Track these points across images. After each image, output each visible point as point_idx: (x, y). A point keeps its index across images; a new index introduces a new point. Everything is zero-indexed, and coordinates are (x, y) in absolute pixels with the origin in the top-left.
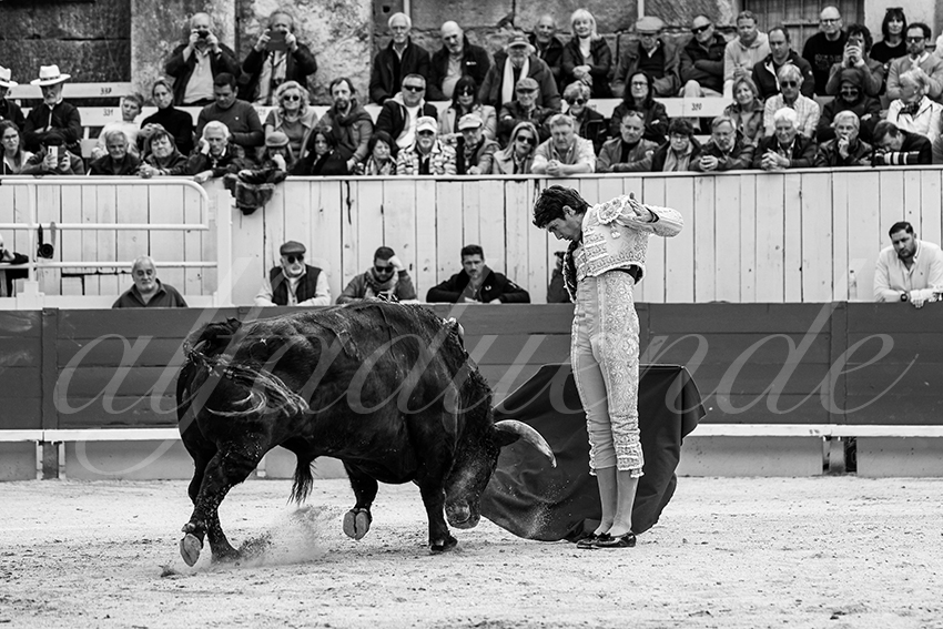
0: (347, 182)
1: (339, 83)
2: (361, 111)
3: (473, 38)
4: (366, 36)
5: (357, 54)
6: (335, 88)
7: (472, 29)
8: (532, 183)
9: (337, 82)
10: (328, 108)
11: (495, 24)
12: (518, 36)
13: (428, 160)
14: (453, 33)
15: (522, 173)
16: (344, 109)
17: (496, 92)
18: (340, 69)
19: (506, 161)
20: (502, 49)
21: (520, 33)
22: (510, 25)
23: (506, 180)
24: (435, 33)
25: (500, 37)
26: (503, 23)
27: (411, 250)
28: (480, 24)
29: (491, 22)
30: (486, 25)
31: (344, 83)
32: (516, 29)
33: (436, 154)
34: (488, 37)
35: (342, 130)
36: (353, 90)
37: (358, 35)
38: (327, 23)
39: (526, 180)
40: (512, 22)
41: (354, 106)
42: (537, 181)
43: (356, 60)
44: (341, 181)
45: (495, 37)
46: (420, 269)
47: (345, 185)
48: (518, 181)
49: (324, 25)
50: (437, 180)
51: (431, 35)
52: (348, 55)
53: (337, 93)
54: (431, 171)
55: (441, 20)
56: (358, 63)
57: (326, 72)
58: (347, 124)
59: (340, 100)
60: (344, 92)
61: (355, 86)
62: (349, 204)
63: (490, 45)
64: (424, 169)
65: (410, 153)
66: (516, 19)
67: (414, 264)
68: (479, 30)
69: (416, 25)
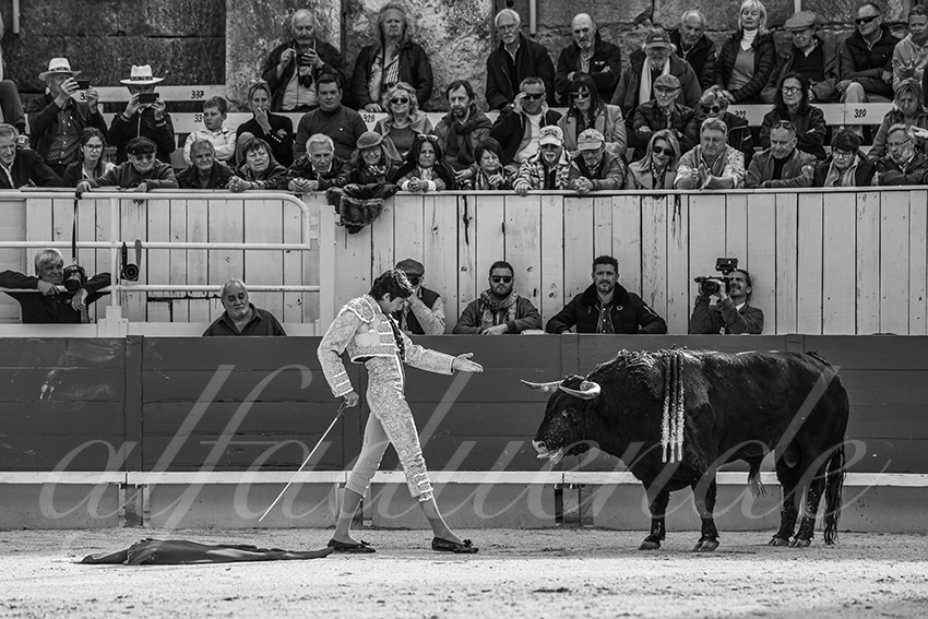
0: (464, 196)
1: (457, 88)
2: (481, 118)
3: (606, 36)
4: (487, 33)
5: (476, 53)
6: (453, 94)
7: (606, 25)
8: (671, 199)
9: (455, 86)
10: (445, 114)
11: (632, 21)
12: (658, 36)
13: (554, 172)
14: (583, 26)
15: (662, 187)
16: (462, 117)
17: (632, 97)
18: (457, 70)
19: (643, 172)
20: (640, 49)
21: (659, 30)
22: (648, 20)
23: (643, 196)
24: (565, 30)
25: (637, 35)
26: (641, 19)
27: (535, 274)
28: (615, 20)
29: (627, 18)
30: (621, 21)
31: (462, 87)
32: (656, 25)
33: (563, 166)
34: (624, 34)
35: (460, 139)
36: (471, 95)
37: (478, 33)
38: (444, 19)
39: (666, 195)
40: (651, 19)
41: (474, 112)
42: (677, 196)
43: (476, 61)
44: (458, 195)
45: (632, 35)
46: (546, 295)
47: (462, 202)
48: (656, 196)
49: (440, 21)
50: (565, 196)
51: (560, 33)
52: (466, 55)
53: (454, 99)
54: (558, 184)
55: (571, 15)
56: (477, 64)
57: (442, 74)
58: (466, 132)
59: (457, 107)
60: (461, 98)
61: (474, 90)
62: (466, 222)
63: (626, 44)
64: (550, 183)
65: (535, 163)
66: (657, 15)
67: (539, 289)
68: (614, 27)
69: (542, 21)
